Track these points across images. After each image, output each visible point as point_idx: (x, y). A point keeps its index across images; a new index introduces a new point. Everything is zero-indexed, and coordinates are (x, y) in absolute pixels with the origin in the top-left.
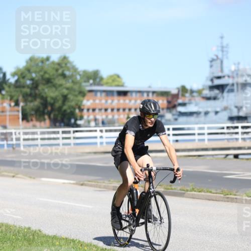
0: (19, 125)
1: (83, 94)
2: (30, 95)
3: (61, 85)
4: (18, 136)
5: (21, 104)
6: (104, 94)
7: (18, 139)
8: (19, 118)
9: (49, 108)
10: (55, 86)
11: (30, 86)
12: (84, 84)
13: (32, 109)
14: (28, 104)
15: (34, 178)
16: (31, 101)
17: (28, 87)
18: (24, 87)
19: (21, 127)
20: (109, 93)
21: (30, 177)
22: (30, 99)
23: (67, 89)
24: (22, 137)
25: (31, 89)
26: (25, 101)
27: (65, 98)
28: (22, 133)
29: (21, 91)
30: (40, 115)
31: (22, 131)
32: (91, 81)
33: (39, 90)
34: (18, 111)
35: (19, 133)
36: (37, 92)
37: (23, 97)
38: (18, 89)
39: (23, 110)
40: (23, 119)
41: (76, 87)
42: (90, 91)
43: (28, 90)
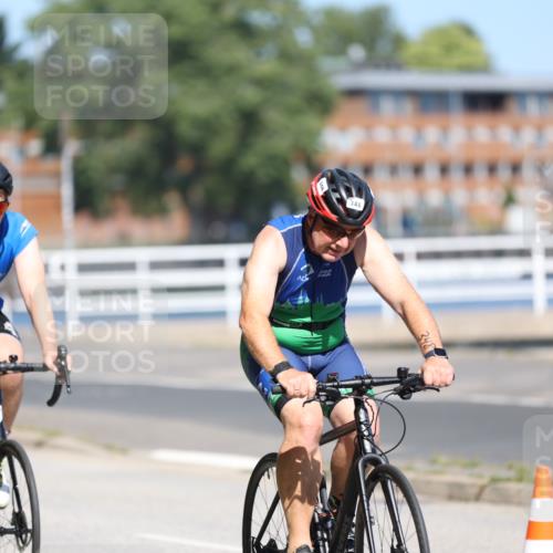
1: (321, 103)
3: (232, 70)
5: (72, 148)
6: (408, 106)
7: (57, 291)
8: (58, 207)
9: (184, 164)
10: (207, 72)
12: (327, 64)
15: (123, 451)
20: (430, 102)
21: (109, 447)
23: (261, 83)
27: (250, 121)
28: (72, 268)
31: (72, 257)
32: (357, 52)
34: (57, 175)
35: (63, 268)
41: (295, 76)
42: (355, 93)
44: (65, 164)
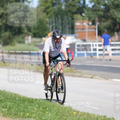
0: (95, 39)
2: (104, 17)
4: (95, 47)
5: (97, 24)
7: (95, 50)
8: (95, 34)
9: (118, 27)
11: (104, 10)
13: (105, 27)
14: (102, 23)
15: (107, 79)
16: (105, 21)
17: (102, 10)
18: (99, 11)
19: (97, 41)
21: (105, 78)
22: (103, 19)
24: (98, 48)
25: (104, 12)
26: (100, 21)
28: (97, 45)
29: (97, 14)
30: (111, 32)
31: (98, 44)
33: (110, 13)
34: (95, 29)
35: (96, 45)
36: (109, 14)
37: (99, 18)
38: (94, 12)
39: (99, 28)
40: (99, 35)
43: (102, 13)
44: (97, 26)
